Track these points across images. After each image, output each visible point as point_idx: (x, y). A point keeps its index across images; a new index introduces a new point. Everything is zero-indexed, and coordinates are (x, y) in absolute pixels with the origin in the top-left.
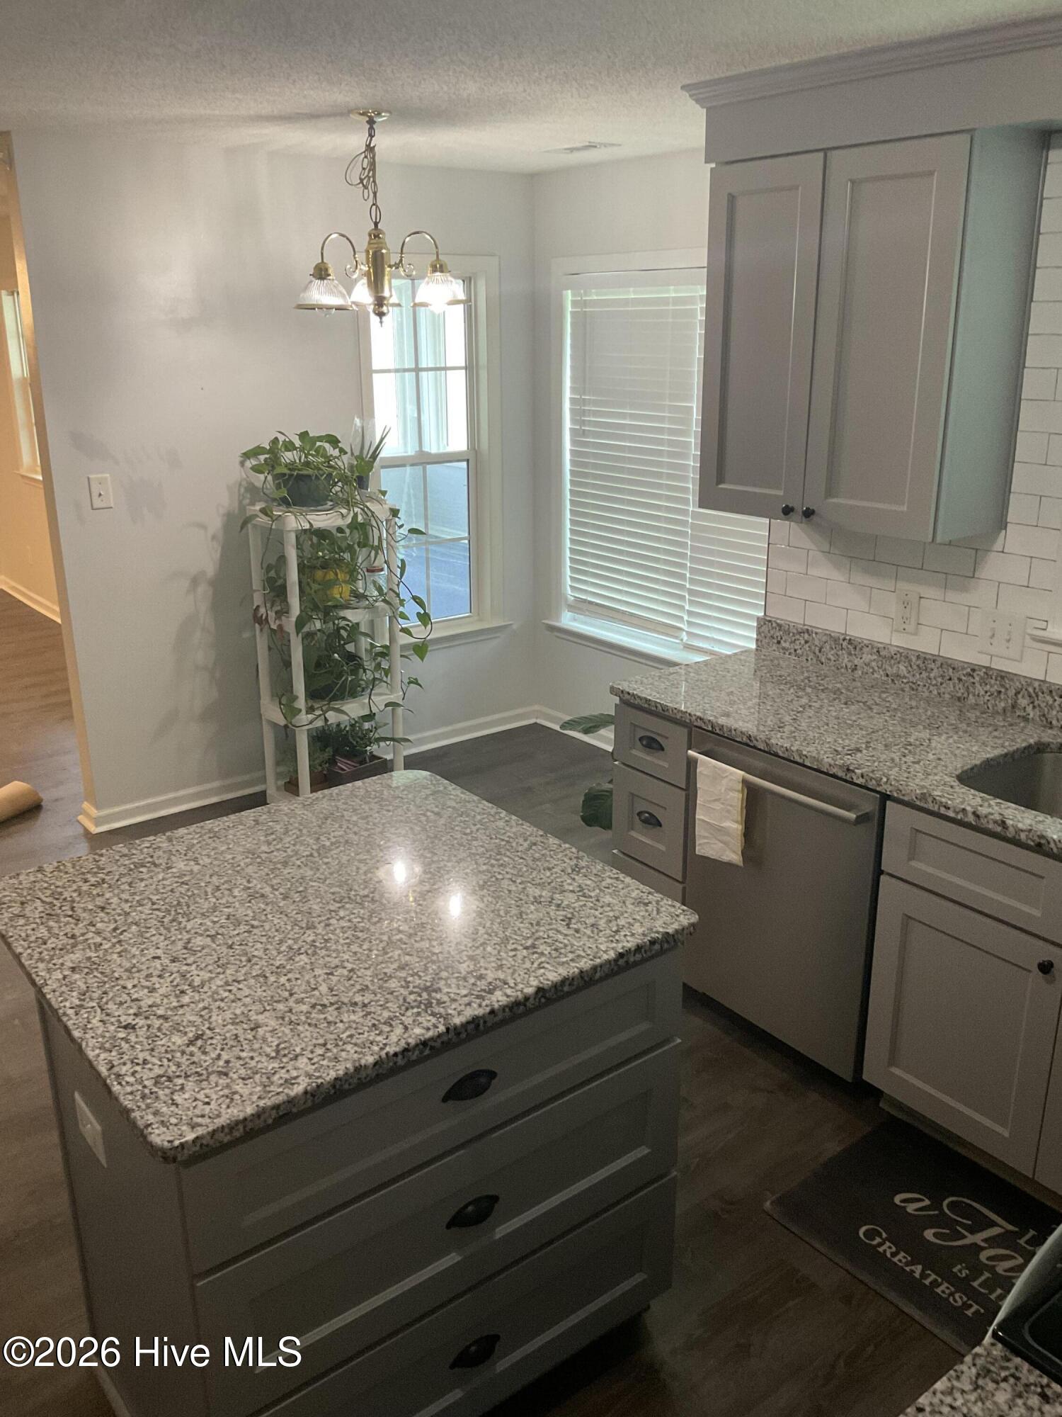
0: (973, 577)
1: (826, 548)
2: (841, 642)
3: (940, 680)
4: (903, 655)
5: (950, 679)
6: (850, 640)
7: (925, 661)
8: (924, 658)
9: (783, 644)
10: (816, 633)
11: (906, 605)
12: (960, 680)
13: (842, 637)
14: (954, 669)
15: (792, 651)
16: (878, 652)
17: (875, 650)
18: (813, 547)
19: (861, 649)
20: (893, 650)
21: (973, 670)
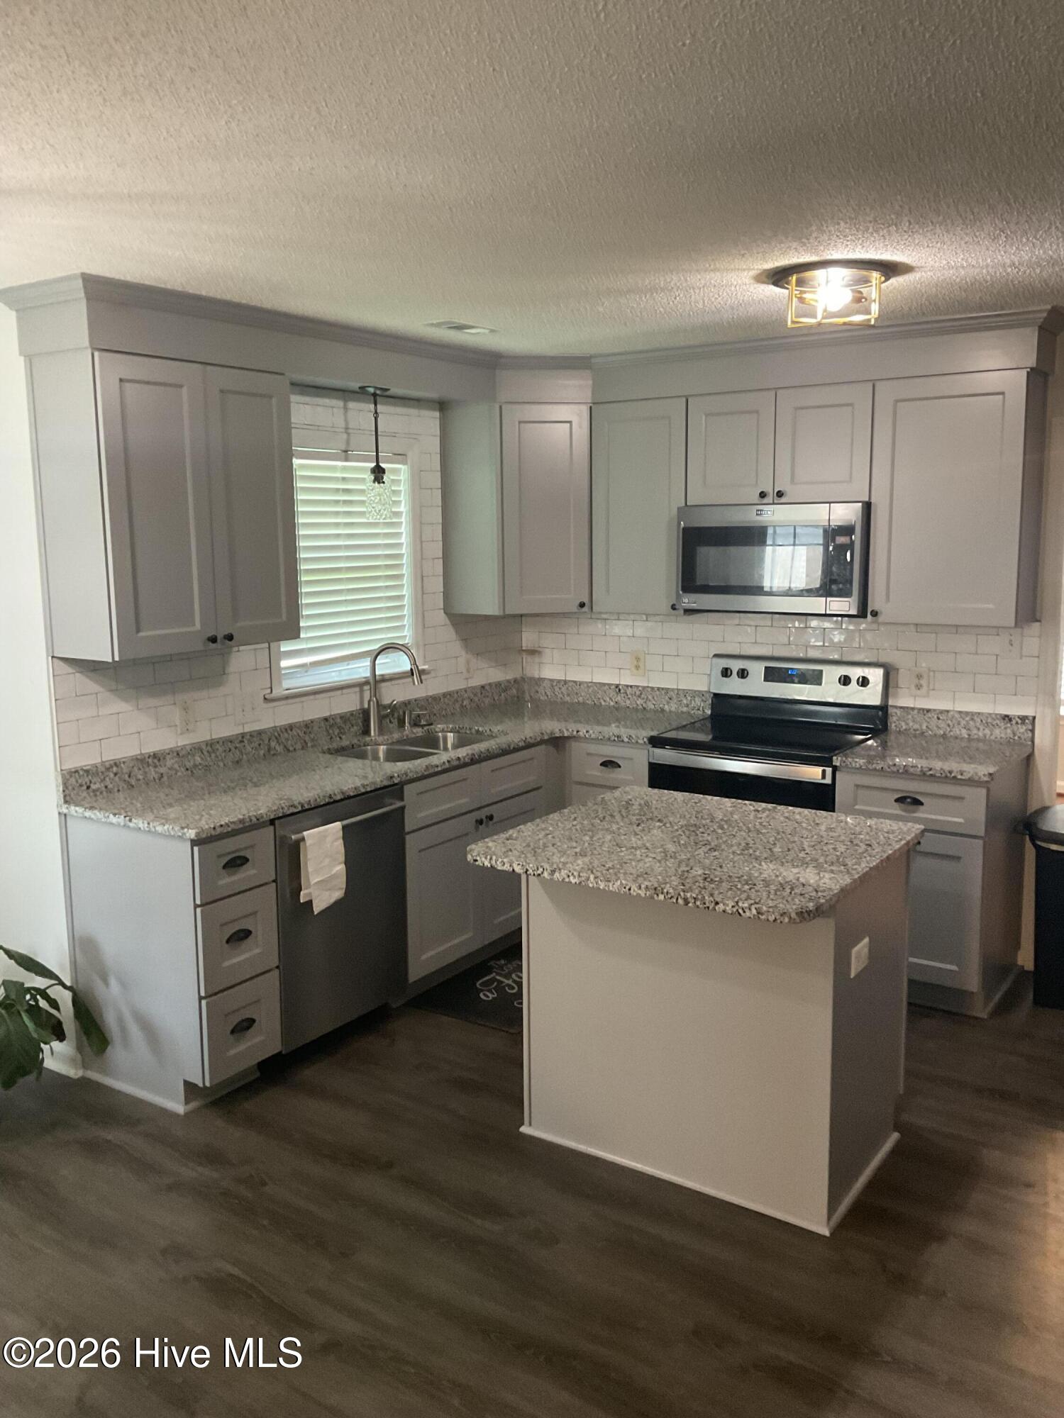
0: (224, 674)
1: (114, 687)
2: (147, 760)
3: (223, 754)
4: (197, 748)
5: (230, 750)
6: (154, 754)
7: (212, 745)
8: (211, 744)
9: (93, 787)
10: (124, 762)
11: (186, 709)
12: (236, 748)
13: (147, 756)
14: (231, 742)
15: (104, 789)
16: (178, 754)
17: (175, 754)
18: (101, 689)
19: (164, 758)
20: (188, 748)
21: (243, 737)
